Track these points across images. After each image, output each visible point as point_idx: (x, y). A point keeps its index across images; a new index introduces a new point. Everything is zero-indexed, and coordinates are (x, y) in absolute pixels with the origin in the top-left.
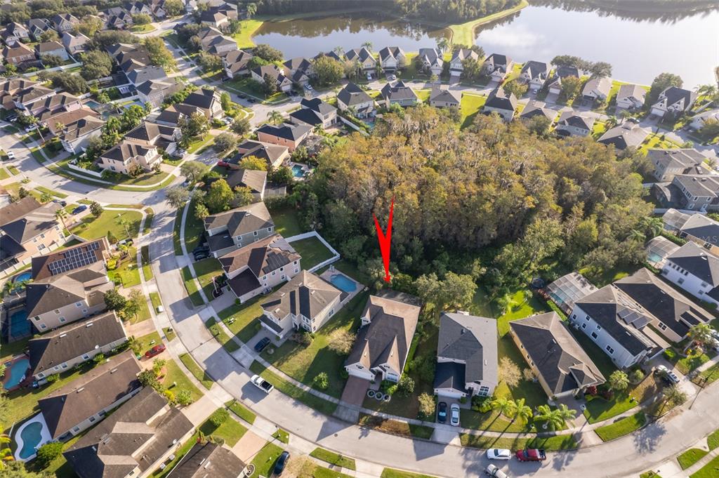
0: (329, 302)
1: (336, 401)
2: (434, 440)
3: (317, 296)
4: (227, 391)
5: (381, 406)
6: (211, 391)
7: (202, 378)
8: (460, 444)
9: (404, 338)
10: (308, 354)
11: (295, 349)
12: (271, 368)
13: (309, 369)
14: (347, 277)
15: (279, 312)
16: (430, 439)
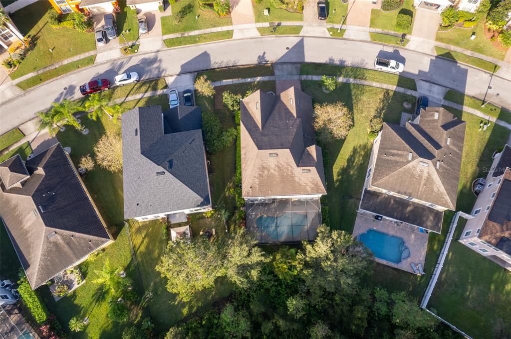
0: (378, 158)
3: (401, 156)
4: (417, 52)
5: (256, 86)
6: (432, 46)
7: (452, 53)
8: (166, 78)
12: (393, 88)
16: (196, 74)
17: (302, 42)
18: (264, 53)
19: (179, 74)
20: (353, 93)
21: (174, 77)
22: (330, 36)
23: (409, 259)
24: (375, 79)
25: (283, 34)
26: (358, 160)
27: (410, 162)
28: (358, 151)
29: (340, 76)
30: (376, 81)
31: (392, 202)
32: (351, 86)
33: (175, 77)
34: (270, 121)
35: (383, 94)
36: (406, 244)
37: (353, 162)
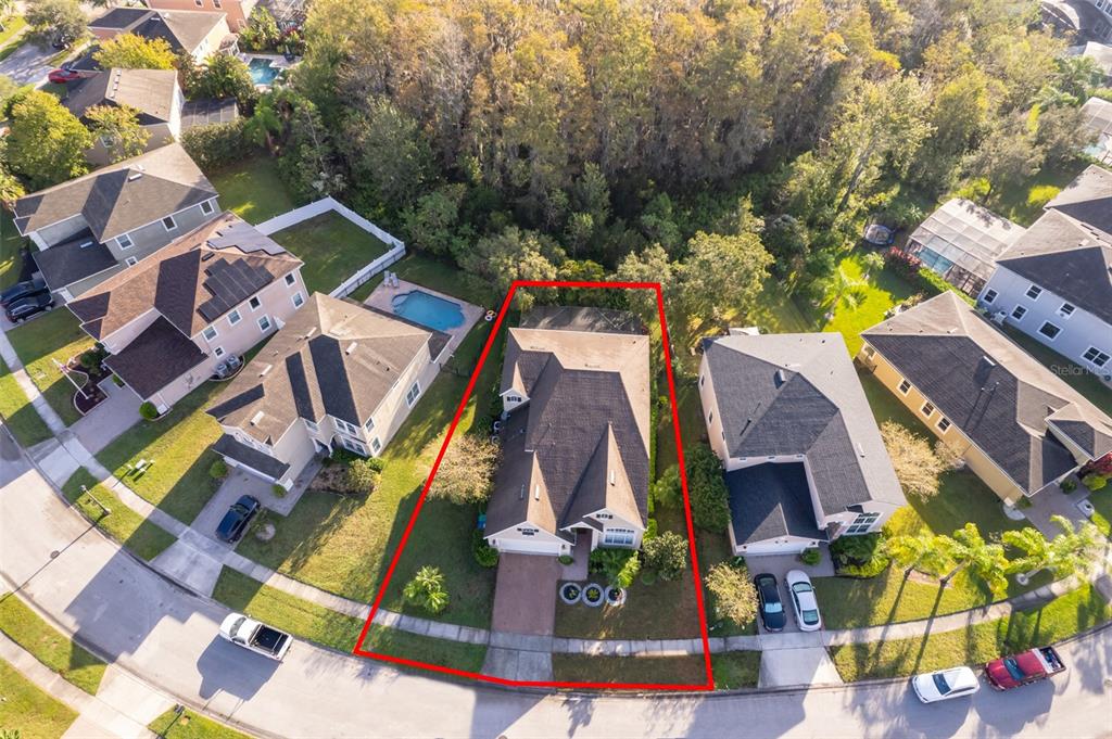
0: (402, 367)
1: (479, 637)
2: (769, 685)
3: (364, 357)
4: (152, 682)
5: (606, 624)
6: (103, 695)
7: (65, 663)
8: (837, 680)
9: (634, 427)
10: (374, 519)
11: (334, 512)
12: (275, 581)
13: (384, 560)
14: (435, 293)
15: (262, 422)
16: (759, 685)
18: (571, 732)
19: (805, 689)
23: (397, 293)
24: (306, 607)
26: (420, 432)
30: (306, 602)
32: (371, 598)
33: (815, 682)
34: (589, 449)
37: (431, 429)
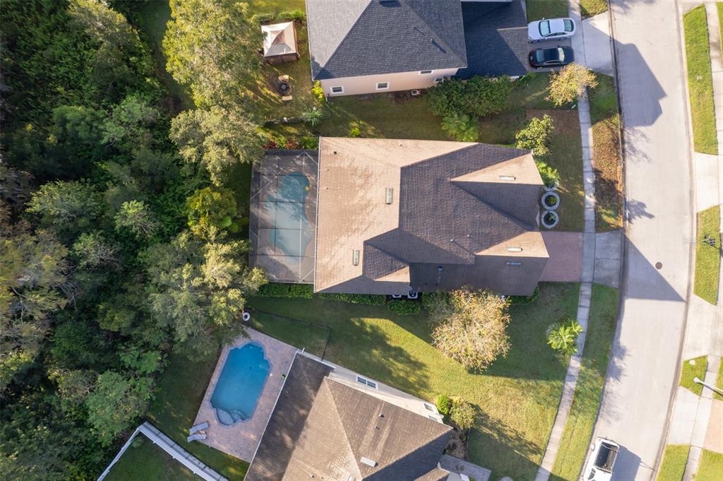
0: (377, 401)
1: (586, 291)
2: (611, 68)
3: (374, 445)
5: (573, 190)
8: (605, 15)
12: (548, 465)
16: (612, 75)
17: (674, 296)
18: (651, 216)
19: (613, 42)
20: (543, 383)
21: (607, 31)
22: (685, 357)
23: (216, 422)
24: (569, 433)
25: (699, 259)
26: (399, 368)
27: (358, 457)
28: (418, 372)
29: (584, 363)
30: (565, 433)
31: (302, 412)
32: (559, 382)
33: (609, 34)
34: (472, 201)
35: (534, 441)
36: (240, 423)
37: (395, 358)
